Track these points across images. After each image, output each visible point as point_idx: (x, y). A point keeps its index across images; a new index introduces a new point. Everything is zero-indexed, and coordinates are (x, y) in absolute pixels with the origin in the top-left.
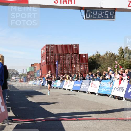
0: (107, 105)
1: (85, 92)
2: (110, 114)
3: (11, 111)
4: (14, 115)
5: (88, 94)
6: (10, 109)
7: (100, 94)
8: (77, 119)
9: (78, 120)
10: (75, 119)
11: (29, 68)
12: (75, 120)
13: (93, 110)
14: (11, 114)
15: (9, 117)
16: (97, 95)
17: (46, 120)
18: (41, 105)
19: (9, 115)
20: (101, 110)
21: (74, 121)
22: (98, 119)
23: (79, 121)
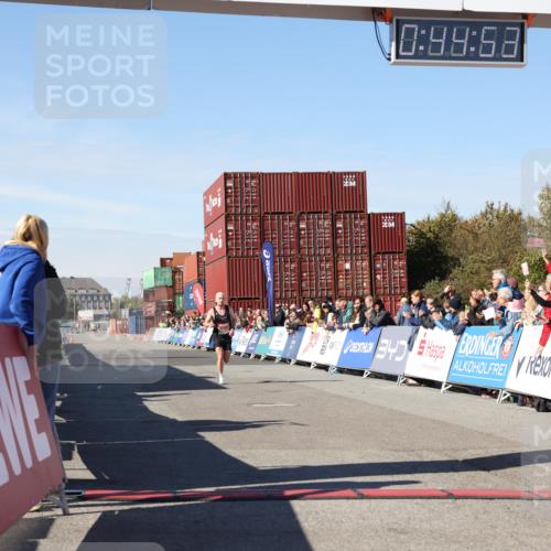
0: (489, 435)
1: (393, 378)
2: (500, 472)
3: (76, 455)
4: (89, 475)
5: (405, 387)
6: (72, 446)
7: (457, 388)
8: (360, 492)
9: (362, 497)
10: (349, 492)
11: (152, 273)
12: (348, 498)
13: (429, 457)
14: (77, 469)
15: (70, 480)
16: (443, 388)
17: (228, 498)
18: (202, 434)
19: (70, 475)
20: (462, 456)
21: (344, 501)
22: (449, 496)
23: (366, 502)
